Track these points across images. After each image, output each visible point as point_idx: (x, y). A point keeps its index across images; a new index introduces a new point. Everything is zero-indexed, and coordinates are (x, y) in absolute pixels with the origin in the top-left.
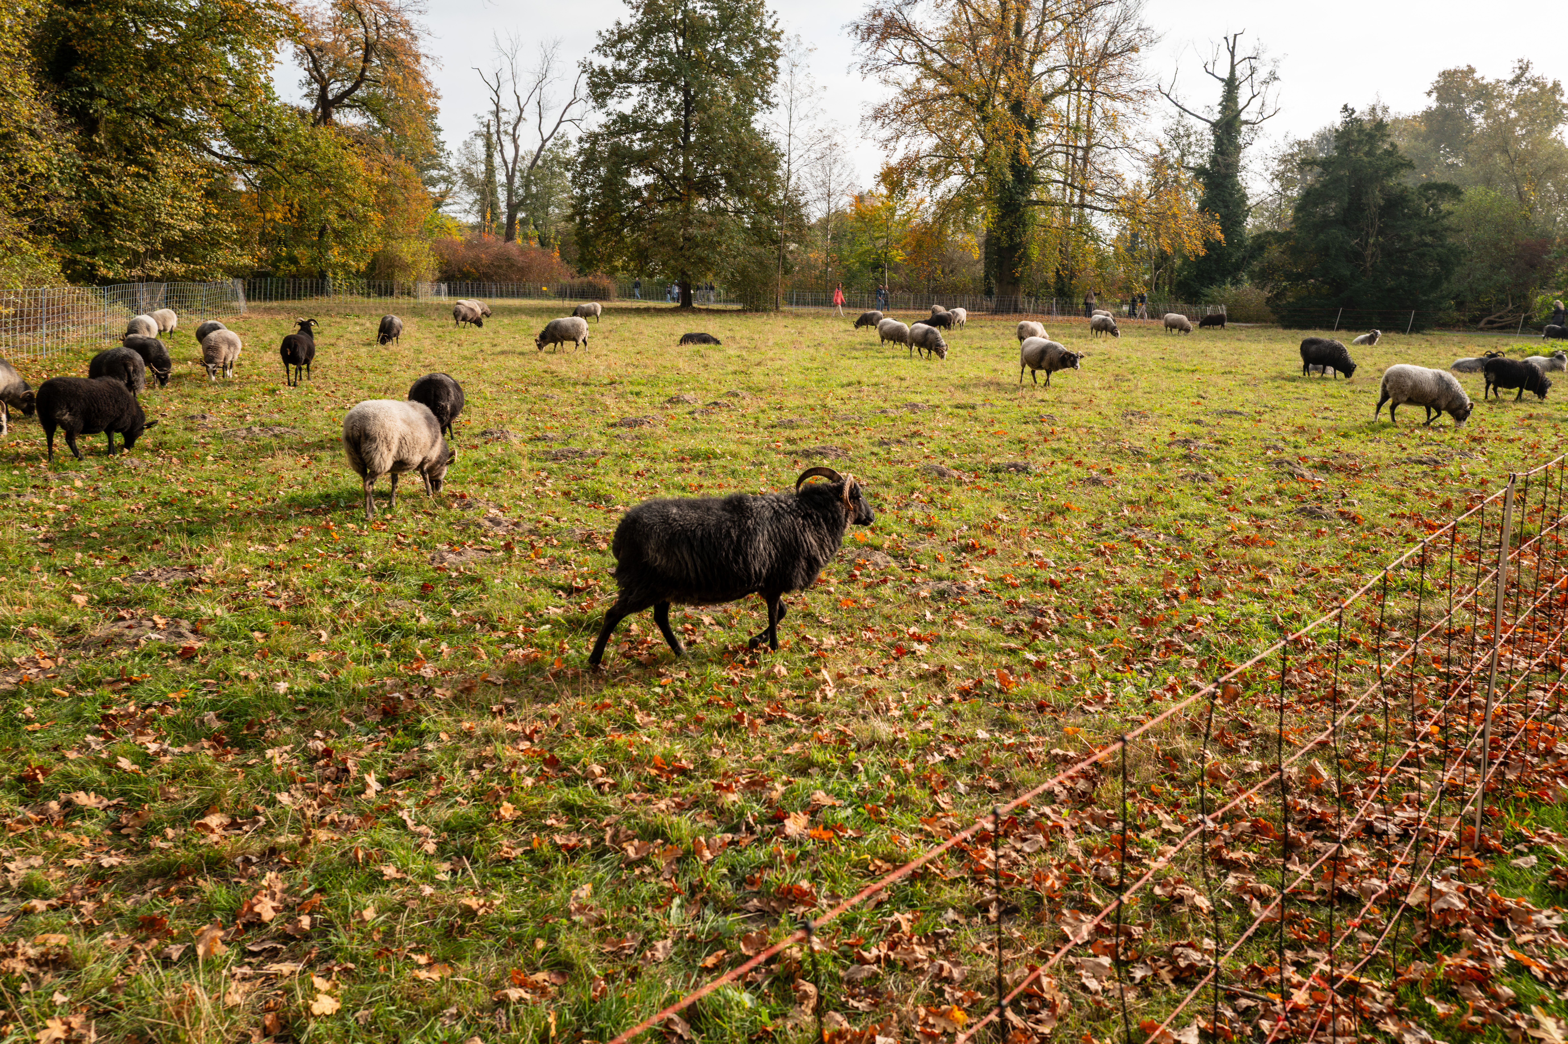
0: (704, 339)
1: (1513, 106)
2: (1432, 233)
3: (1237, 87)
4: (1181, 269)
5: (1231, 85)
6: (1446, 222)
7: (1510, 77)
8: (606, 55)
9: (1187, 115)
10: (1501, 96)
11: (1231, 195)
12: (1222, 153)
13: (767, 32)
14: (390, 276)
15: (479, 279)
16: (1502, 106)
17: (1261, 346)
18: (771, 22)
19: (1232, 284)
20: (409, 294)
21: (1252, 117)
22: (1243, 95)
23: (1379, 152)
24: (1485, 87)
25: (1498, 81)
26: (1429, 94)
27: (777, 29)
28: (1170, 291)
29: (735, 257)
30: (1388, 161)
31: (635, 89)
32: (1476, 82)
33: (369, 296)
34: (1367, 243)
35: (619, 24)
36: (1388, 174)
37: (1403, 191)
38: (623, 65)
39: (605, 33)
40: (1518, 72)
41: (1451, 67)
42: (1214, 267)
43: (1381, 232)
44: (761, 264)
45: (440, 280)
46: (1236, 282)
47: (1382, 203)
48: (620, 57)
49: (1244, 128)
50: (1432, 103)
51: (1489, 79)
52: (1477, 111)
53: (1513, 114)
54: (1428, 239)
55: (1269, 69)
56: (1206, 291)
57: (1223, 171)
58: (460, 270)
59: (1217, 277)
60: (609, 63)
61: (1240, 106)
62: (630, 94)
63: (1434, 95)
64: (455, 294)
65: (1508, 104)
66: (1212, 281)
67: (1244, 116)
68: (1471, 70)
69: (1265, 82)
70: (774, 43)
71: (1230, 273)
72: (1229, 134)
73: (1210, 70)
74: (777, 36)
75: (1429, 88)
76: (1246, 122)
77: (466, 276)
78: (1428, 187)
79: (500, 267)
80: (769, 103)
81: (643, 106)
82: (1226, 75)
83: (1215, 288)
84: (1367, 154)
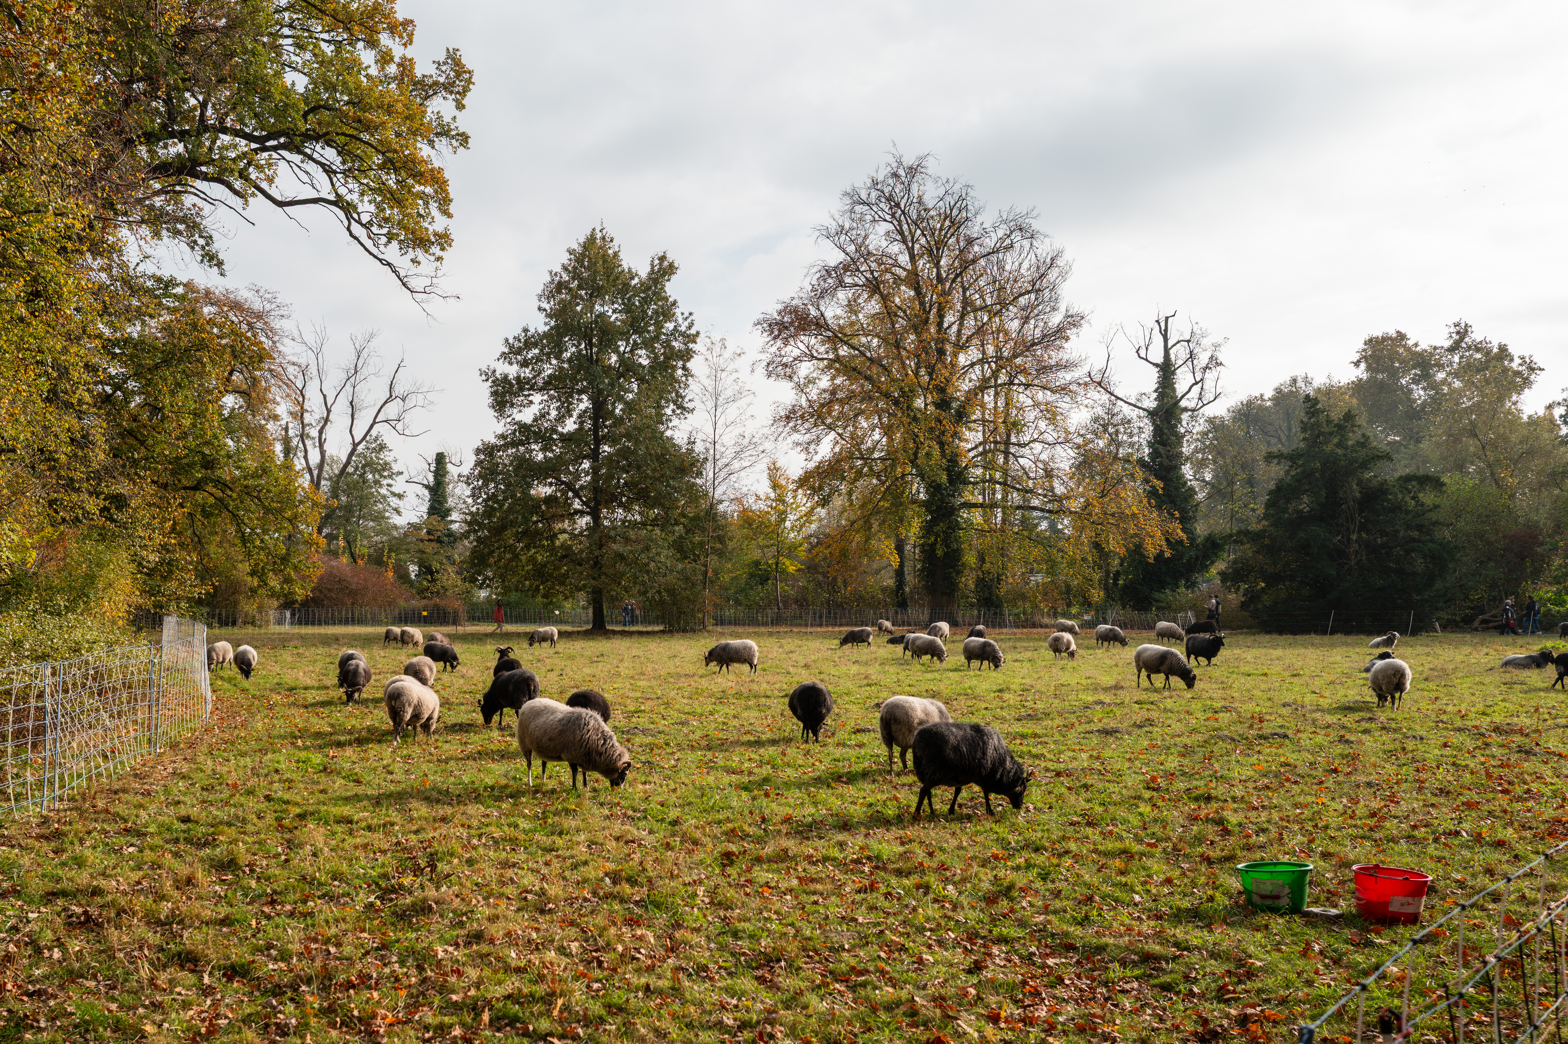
1: (1456, 375)
2: (1419, 528)
3: (1173, 373)
5: (1167, 370)
6: (1429, 515)
7: (1447, 344)
8: (511, 363)
9: (1120, 403)
10: (1440, 366)
11: (1177, 489)
12: (1163, 443)
13: (683, 334)
16: (1441, 376)
18: (686, 323)
21: (1191, 405)
22: (1183, 381)
23: (1350, 443)
24: (1420, 354)
25: (1435, 348)
26: (1357, 364)
27: (693, 331)
29: (665, 575)
30: (1362, 454)
31: (537, 398)
32: (1408, 349)
34: (1349, 540)
35: (526, 330)
36: (1365, 465)
37: (1382, 484)
38: (527, 372)
39: (511, 341)
40: (1457, 337)
41: (1378, 333)
42: (1164, 569)
43: (1363, 528)
44: (687, 579)
47: (1358, 495)
48: (525, 364)
49: (1185, 416)
50: (1361, 373)
51: (1424, 345)
52: (1416, 381)
53: (1457, 384)
54: (1415, 534)
55: (1208, 354)
56: (1157, 595)
57: (1166, 462)
59: (1169, 579)
60: (512, 371)
61: (1179, 393)
62: (531, 402)
63: (1363, 365)
65: (1448, 374)
67: (1183, 403)
68: (1401, 336)
69: (1206, 368)
70: (691, 346)
72: (1169, 422)
73: (1143, 355)
74: (693, 338)
75: (1356, 357)
76: (1186, 409)
78: (1408, 479)
80: (684, 409)
81: (543, 415)
82: (1160, 360)
83: (1168, 591)
84: (1338, 445)
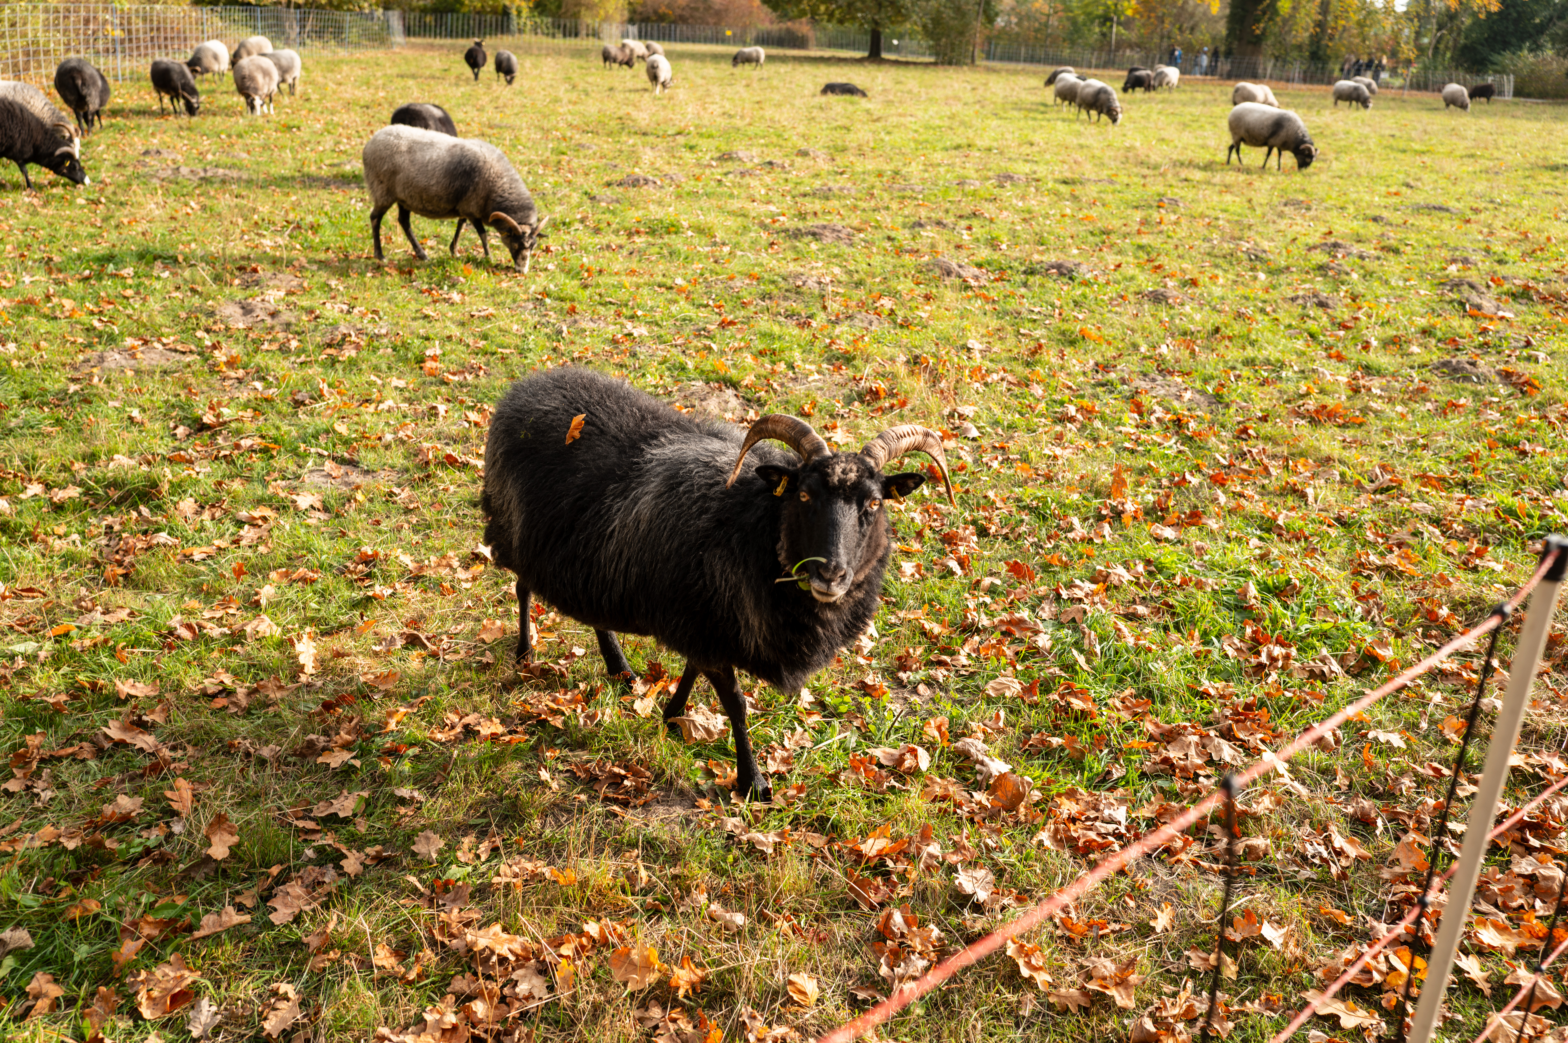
0: (848, 90)
4: (1470, 29)
14: (576, 16)
15: (674, 22)
17: (1539, 125)
19: (1531, 50)
20: (594, 35)
28: (1452, 58)
33: (554, 36)
42: (1511, 28)
45: (631, 21)
46: (1536, 48)
56: (1496, 58)
58: (656, 12)
59: (1514, 41)
64: (646, 38)
66: (1506, 45)
71: (1530, 36)
77: (661, 18)
79: (696, 9)
83: (1508, 54)
